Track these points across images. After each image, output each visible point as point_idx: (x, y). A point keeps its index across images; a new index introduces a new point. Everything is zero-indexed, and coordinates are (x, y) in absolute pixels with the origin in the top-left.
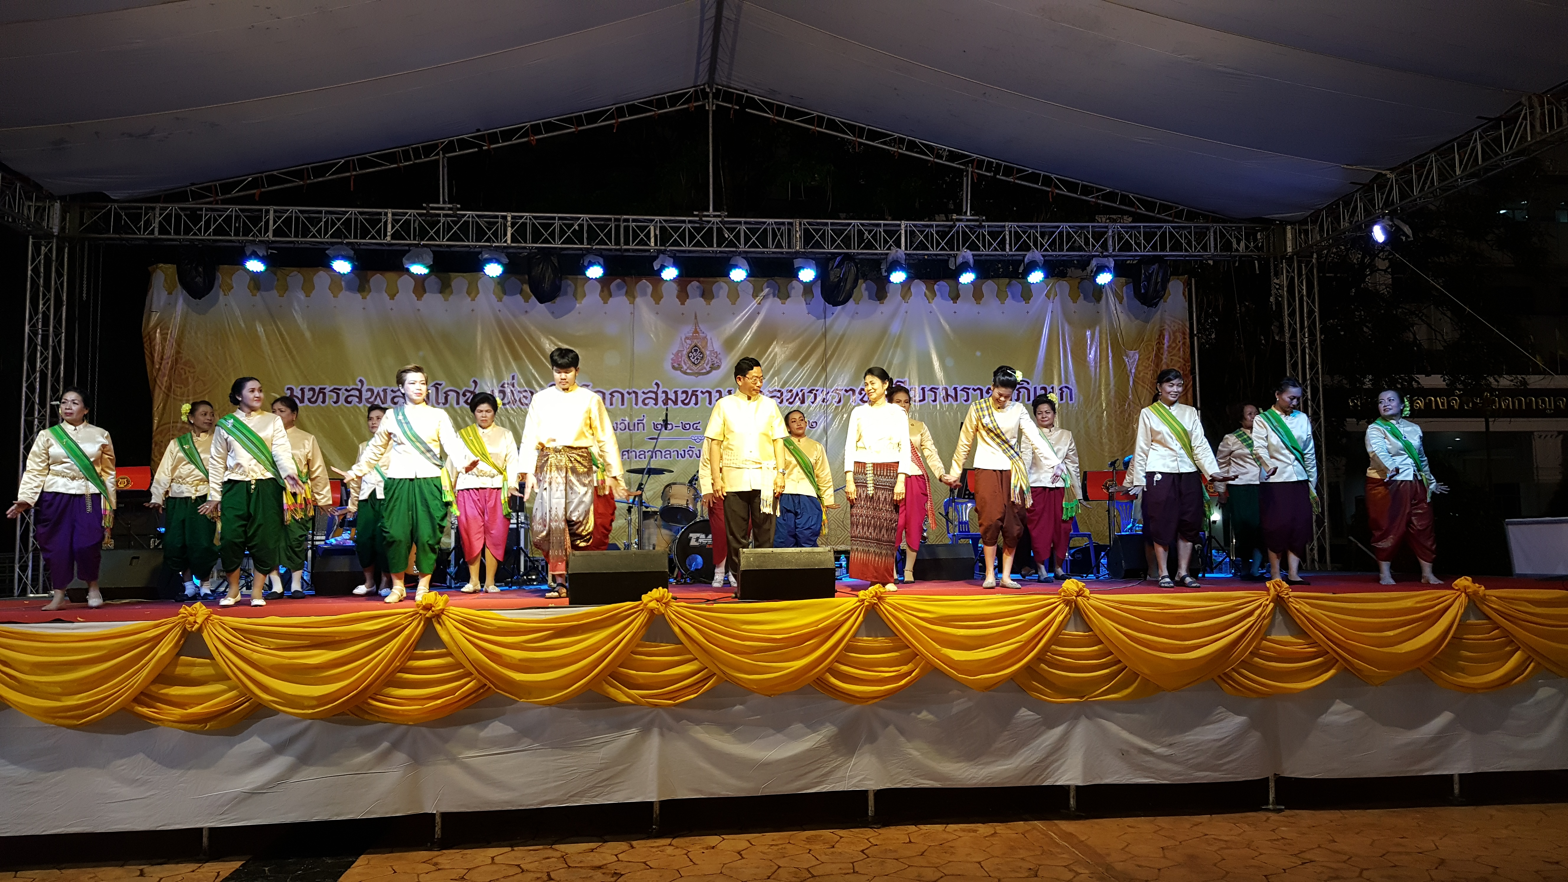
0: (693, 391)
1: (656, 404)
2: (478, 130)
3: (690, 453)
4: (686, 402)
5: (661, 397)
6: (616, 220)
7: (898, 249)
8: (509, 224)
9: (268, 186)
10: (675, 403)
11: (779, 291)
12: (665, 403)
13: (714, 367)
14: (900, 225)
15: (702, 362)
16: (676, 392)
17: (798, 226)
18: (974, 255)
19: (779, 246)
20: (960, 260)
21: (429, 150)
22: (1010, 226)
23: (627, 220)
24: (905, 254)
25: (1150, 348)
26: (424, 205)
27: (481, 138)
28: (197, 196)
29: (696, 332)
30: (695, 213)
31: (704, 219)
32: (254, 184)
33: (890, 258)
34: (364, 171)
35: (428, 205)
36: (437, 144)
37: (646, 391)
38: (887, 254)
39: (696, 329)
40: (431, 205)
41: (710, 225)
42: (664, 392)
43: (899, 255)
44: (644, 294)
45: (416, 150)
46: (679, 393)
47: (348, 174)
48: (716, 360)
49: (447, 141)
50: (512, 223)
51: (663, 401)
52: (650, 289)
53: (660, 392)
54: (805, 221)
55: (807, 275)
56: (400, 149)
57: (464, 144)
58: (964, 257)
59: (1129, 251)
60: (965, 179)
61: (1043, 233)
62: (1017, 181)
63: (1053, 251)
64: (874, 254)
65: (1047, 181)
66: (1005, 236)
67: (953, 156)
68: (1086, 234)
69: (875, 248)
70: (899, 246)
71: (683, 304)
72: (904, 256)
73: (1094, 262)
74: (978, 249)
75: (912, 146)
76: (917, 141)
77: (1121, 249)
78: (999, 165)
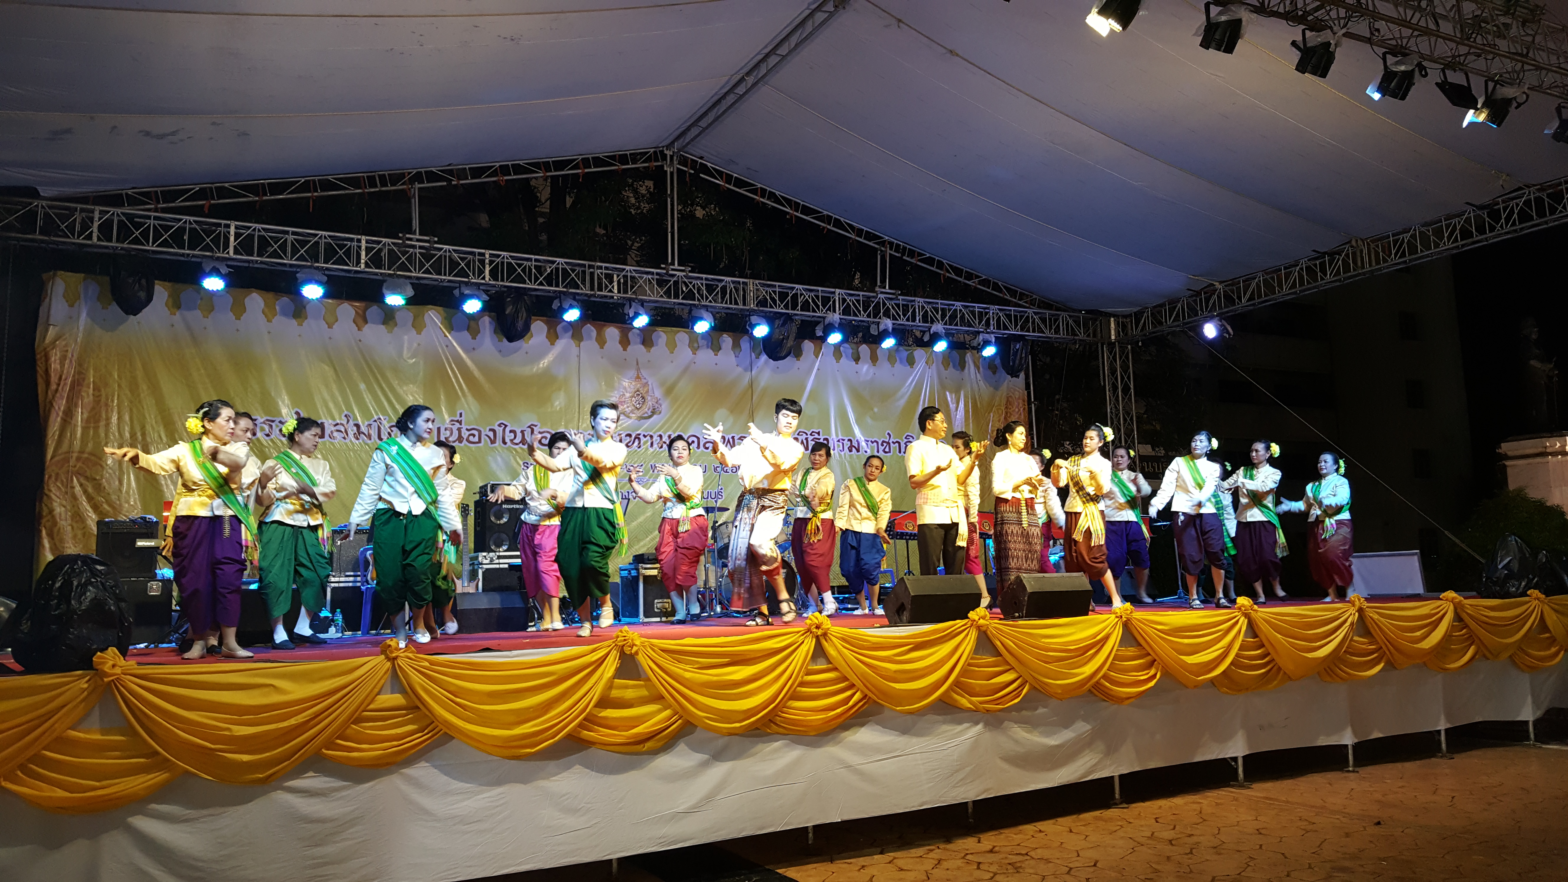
0: (636, 435)
2: (449, 165)
6: (590, 267)
7: (835, 314)
8: (487, 261)
9: (219, 199)
11: (711, 345)
13: (655, 412)
14: (834, 293)
15: (644, 407)
17: (752, 285)
18: (894, 324)
19: (736, 303)
20: (882, 327)
21: (396, 178)
22: (920, 301)
23: (601, 268)
24: (840, 318)
25: (1000, 412)
26: (400, 235)
27: (450, 172)
28: (133, 201)
29: (639, 377)
30: (663, 266)
31: (671, 272)
32: (202, 194)
33: (827, 321)
34: (326, 193)
35: (404, 235)
36: (404, 174)
38: (824, 318)
40: (407, 236)
41: (675, 279)
43: (835, 319)
44: (590, 338)
45: (382, 177)
47: (310, 194)
48: (657, 406)
49: (415, 171)
50: (490, 261)
52: (595, 335)
54: (757, 282)
55: (761, 331)
56: (365, 175)
57: (432, 176)
58: (886, 325)
59: (1004, 329)
60: (879, 257)
61: (943, 309)
62: (919, 263)
63: (950, 325)
64: (813, 316)
65: (940, 265)
66: (915, 309)
67: (870, 236)
68: (973, 313)
69: (814, 311)
70: (834, 311)
71: (625, 349)
72: (839, 321)
73: (981, 337)
74: (895, 319)
75: (838, 224)
76: (842, 219)
77: (999, 328)
78: (905, 248)
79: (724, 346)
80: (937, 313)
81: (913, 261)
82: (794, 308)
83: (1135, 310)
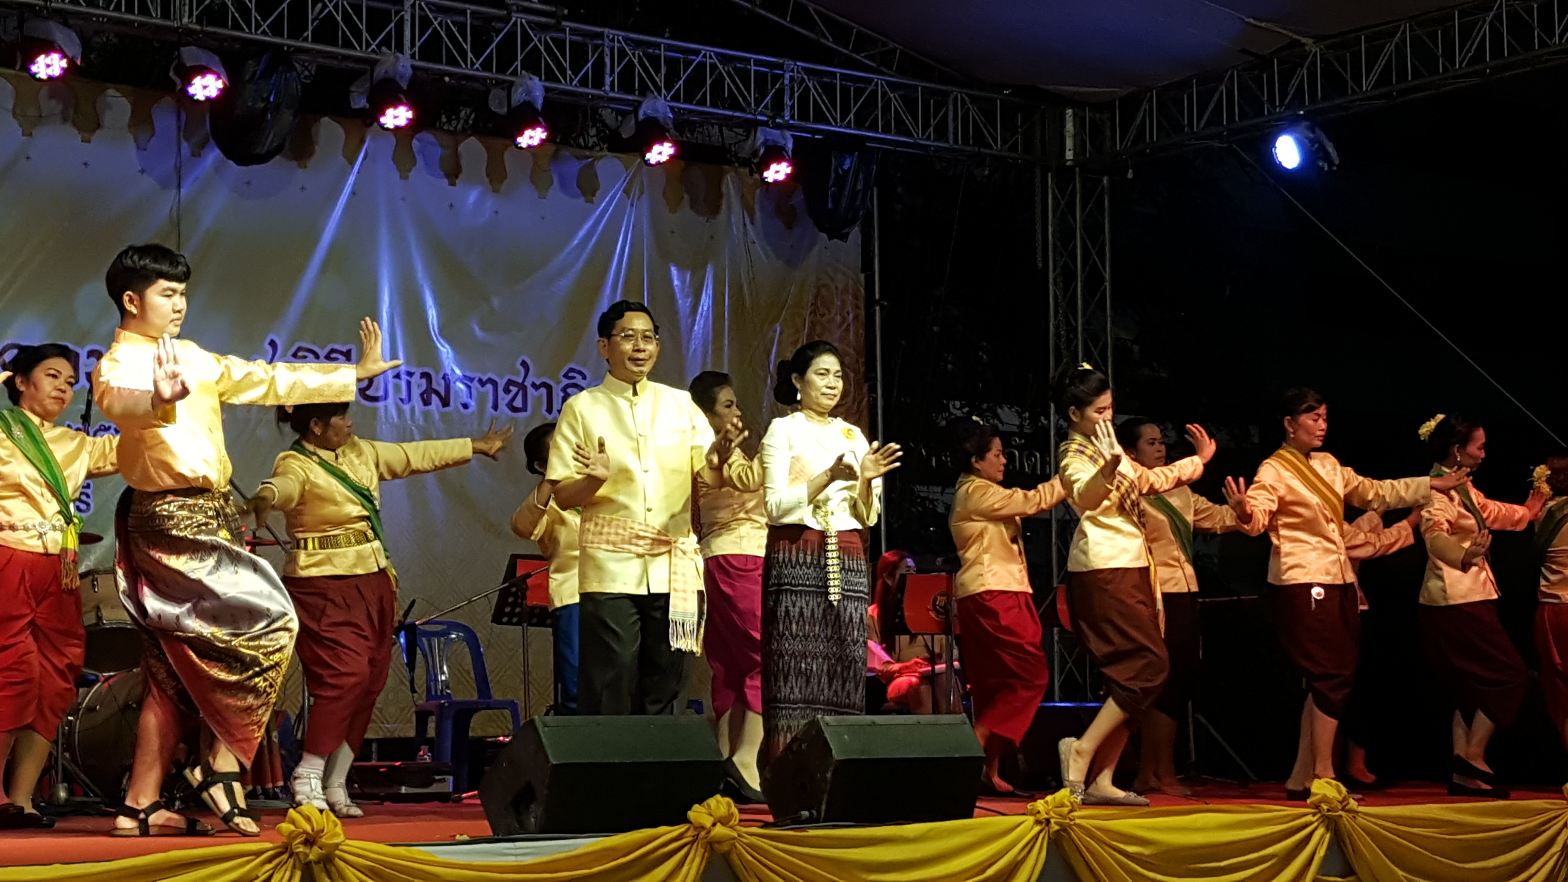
7: (400, 55)
14: (400, 2)
18: (548, 92)
20: (518, 97)
22: (612, 38)
24: (413, 67)
33: (379, 72)
38: (373, 64)
43: (400, 69)
55: (207, 85)
58: (527, 95)
59: (816, 121)
61: (670, 62)
63: (686, 101)
64: (345, 58)
66: (601, 58)
68: (744, 76)
69: (348, 44)
70: (400, 48)
72: (410, 71)
73: (764, 134)
74: (550, 76)
77: (803, 116)
79: (108, 118)
80: (658, 71)
82: (296, 32)
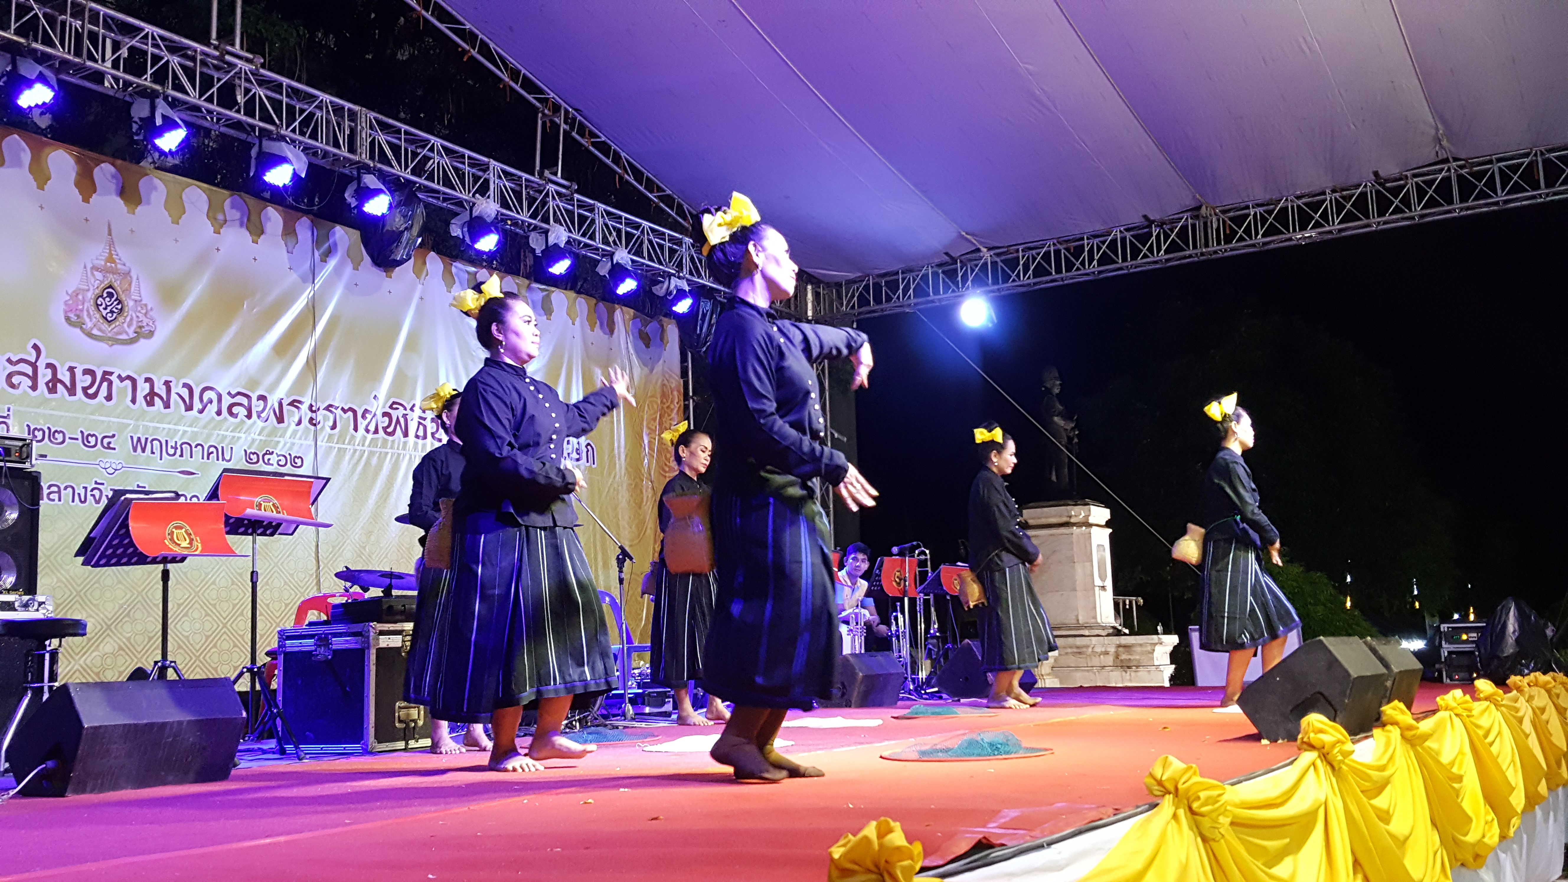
0: (105, 373)
1: (34, 387)
3: (97, 493)
4: (91, 391)
5: (44, 375)
7: (488, 201)
10: (72, 391)
11: (248, 220)
12: (52, 390)
13: (143, 333)
15: (121, 319)
16: (71, 370)
17: (364, 118)
18: (568, 237)
20: (551, 240)
22: (598, 210)
24: (495, 211)
29: (110, 259)
33: (475, 211)
37: (14, 359)
39: (111, 254)
42: (49, 366)
43: (488, 210)
44: (18, 163)
46: (79, 372)
48: (146, 321)
51: (47, 384)
52: (26, 156)
53: (41, 365)
54: (371, 114)
58: (556, 237)
59: (697, 277)
60: (540, 122)
62: (591, 148)
65: (617, 159)
66: (594, 219)
67: (528, 85)
71: (86, 200)
73: (674, 282)
75: (485, 50)
76: (492, 45)
77: (692, 273)
78: (574, 119)
79: (269, 227)
81: (583, 141)
83: (851, 276)
